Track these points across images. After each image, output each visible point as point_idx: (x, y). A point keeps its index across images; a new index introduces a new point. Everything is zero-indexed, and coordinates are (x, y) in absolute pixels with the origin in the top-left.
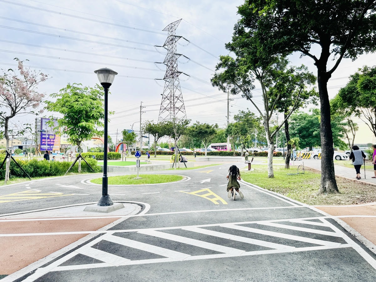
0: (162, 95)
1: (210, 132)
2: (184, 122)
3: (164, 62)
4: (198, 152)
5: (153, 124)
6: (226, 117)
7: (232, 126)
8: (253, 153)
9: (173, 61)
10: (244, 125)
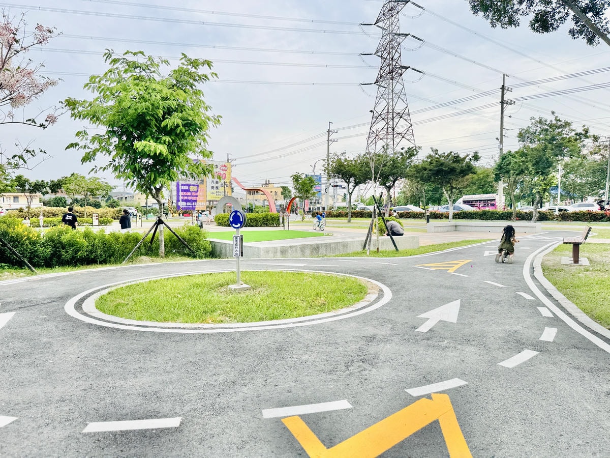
0: (371, 111)
1: (461, 170)
2: (406, 152)
3: (377, 52)
4: (435, 213)
5: (346, 159)
6: (497, 139)
7: (510, 157)
8: (557, 213)
9: (392, 48)
10: (544, 150)
